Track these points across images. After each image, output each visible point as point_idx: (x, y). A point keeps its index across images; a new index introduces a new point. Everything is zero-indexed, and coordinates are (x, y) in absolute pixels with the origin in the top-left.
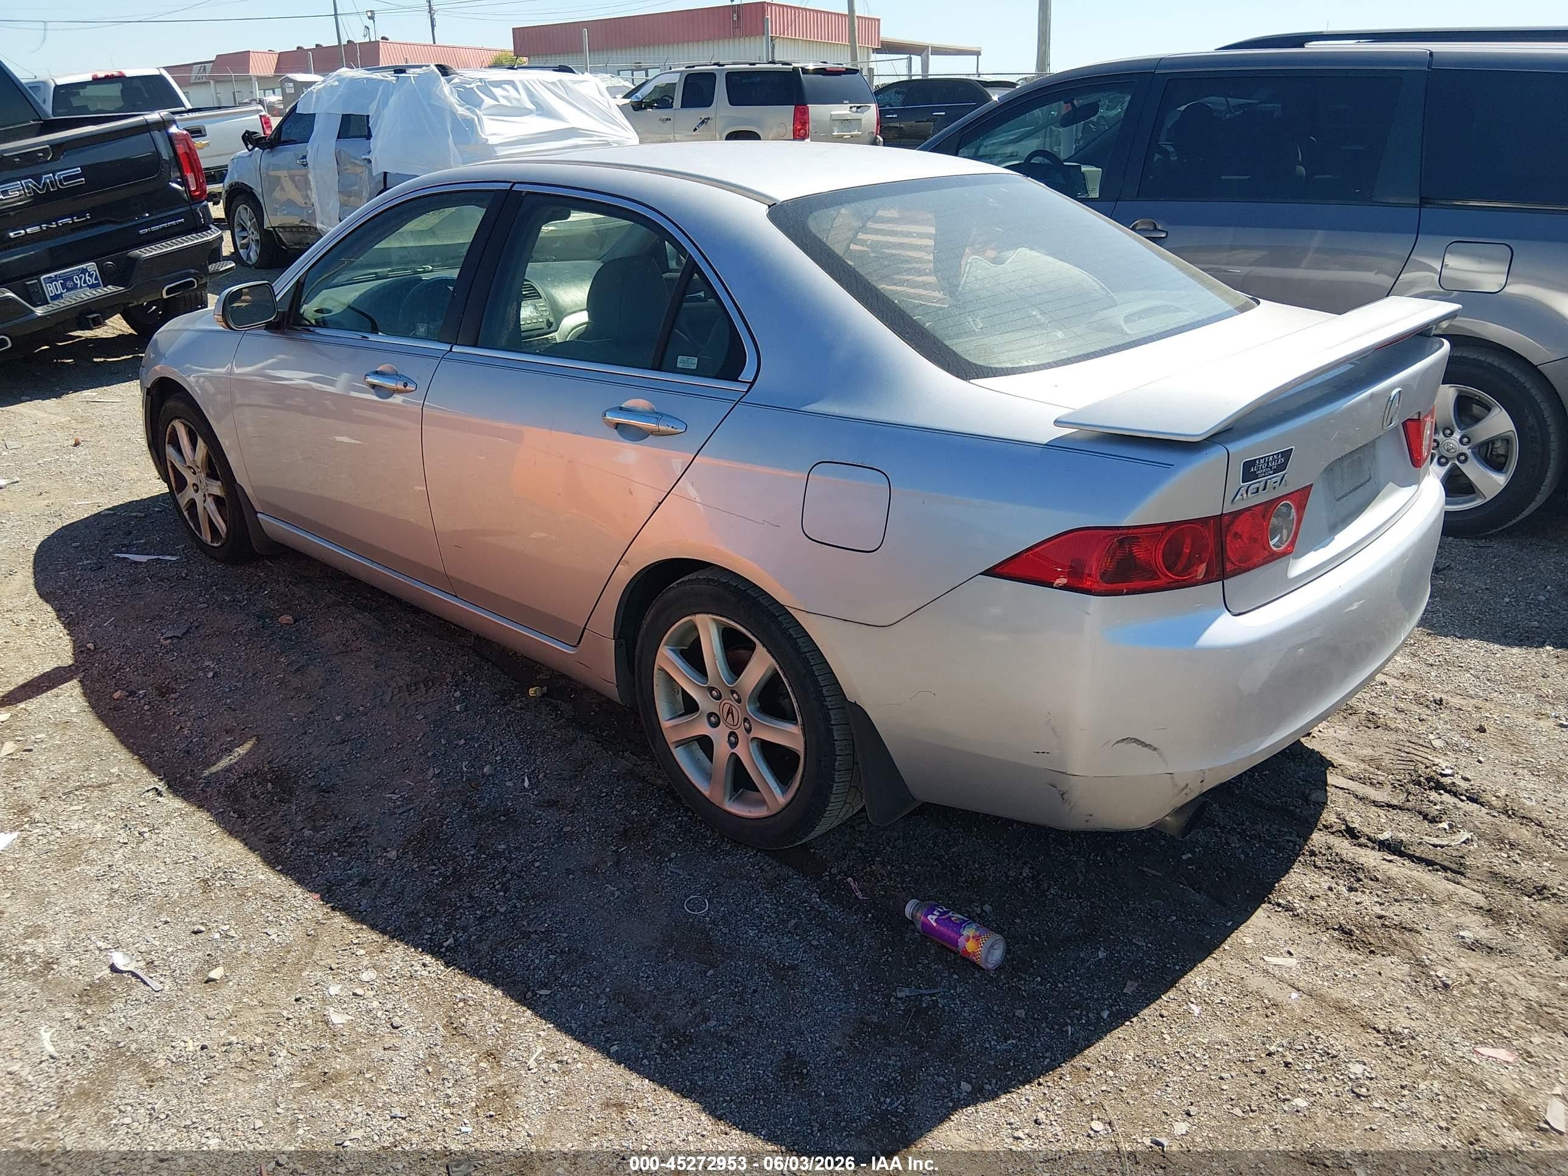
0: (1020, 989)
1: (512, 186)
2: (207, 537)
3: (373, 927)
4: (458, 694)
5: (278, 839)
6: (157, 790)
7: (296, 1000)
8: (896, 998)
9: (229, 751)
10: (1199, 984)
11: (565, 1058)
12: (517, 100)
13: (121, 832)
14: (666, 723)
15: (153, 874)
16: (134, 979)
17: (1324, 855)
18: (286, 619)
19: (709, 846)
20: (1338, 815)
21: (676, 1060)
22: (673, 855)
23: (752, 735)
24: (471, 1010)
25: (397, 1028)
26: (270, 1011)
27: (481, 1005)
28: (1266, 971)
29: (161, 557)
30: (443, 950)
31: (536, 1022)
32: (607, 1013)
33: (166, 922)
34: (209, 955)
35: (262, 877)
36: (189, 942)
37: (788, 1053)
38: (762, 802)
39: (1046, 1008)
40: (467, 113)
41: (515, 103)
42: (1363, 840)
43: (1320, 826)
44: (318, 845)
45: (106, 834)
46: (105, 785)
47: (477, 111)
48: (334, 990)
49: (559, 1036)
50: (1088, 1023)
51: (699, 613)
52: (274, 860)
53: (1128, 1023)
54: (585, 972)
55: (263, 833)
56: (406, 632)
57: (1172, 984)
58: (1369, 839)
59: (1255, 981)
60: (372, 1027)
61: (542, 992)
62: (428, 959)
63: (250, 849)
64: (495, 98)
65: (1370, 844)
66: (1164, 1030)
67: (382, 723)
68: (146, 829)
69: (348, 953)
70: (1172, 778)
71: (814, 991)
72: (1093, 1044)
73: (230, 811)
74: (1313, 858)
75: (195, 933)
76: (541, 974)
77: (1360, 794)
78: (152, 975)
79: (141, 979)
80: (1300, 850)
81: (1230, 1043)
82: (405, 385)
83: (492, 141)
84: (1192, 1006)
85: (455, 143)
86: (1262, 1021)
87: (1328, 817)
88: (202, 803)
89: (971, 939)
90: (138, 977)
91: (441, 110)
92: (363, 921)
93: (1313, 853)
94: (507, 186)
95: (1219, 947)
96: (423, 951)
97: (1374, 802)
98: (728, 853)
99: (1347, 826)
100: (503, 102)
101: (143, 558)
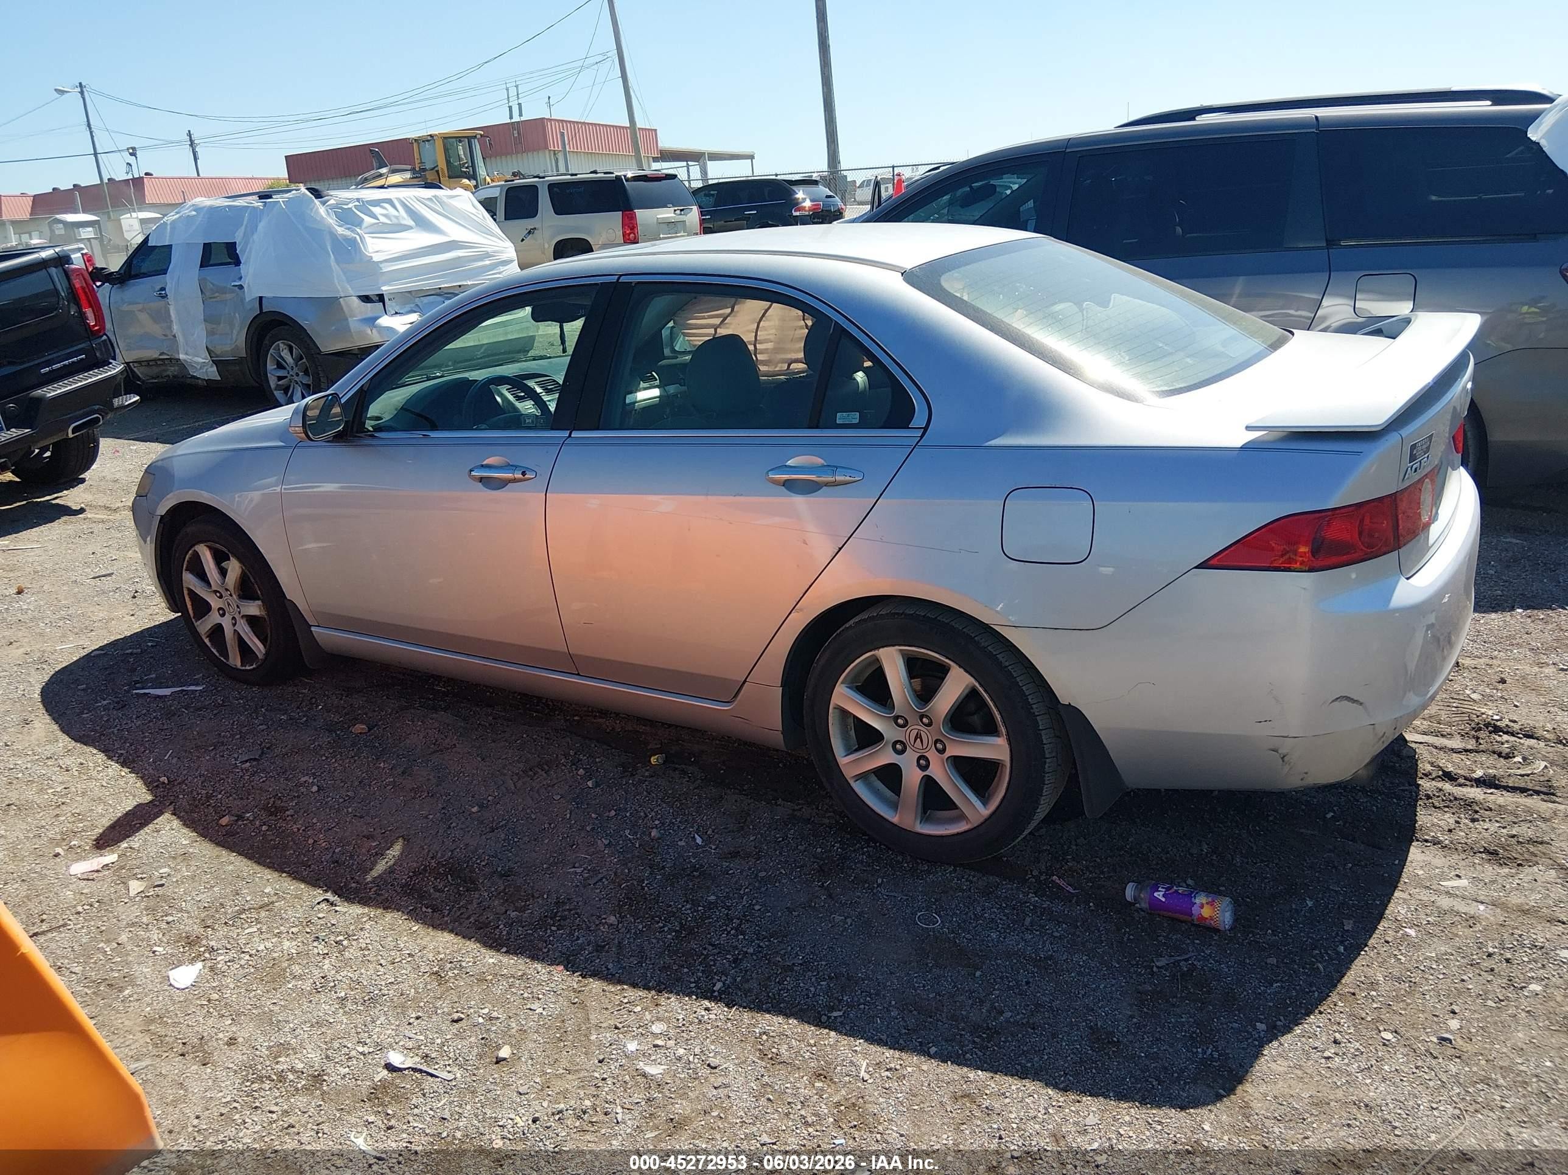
0: (1259, 942)
1: (619, 279)
2: (235, 660)
3: (634, 985)
4: (581, 772)
5: (487, 925)
6: (327, 900)
7: (600, 1062)
8: (1158, 967)
9: (381, 854)
10: (1403, 912)
11: (892, 1065)
12: (396, 217)
13: (315, 944)
14: (844, 760)
15: (374, 977)
16: (418, 1076)
17: (1438, 797)
18: (360, 728)
19: (908, 869)
20: (1432, 764)
21: (994, 1050)
22: (880, 881)
23: (948, 754)
24: (776, 1040)
25: (715, 1068)
26: (581, 1075)
27: (783, 1035)
28: (1448, 893)
29: (184, 688)
30: (716, 994)
31: (845, 1041)
32: (906, 1022)
33: (418, 1018)
34: (483, 1039)
35: (491, 961)
36: (455, 1031)
37: (1091, 1028)
38: (962, 817)
39: (1289, 954)
40: (348, 233)
41: (395, 221)
42: (1461, 781)
43: (1420, 775)
44: (531, 924)
45: (300, 949)
46: (268, 905)
47: (358, 230)
48: (632, 1046)
49: (874, 1048)
50: (1331, 959)
51: (883, 647)
52: (494, 943)
53: (1363, 953)
54: (862, 992)
55: (468, 922)
56: (490, 725)
57: (1381, 916)
58: (1466, 779)
59: (1445, 902)
60: (691, 1071)
61: (835, 1014)
62: (706, 1003)
63: (464, 937)
64: (375, 217)
65: (1468, 783)
66: (1395, 953)
67: (520, 809)
68: (341, 938)
69: (623, 1012)
70: (1374, 729)
71: (1079, 974)
72: (1345, 974)
73: (421, 908)
74: (1430, 801)
75: (456, 1021)
76: (822, 999)
77: (1437, 744)
78: (436, 1067)
79: (425, 1072)
80: (1417, 796)
81: (1454, 952)
82: (524, 474)
83: (376, 258)
84: (1407, 930)
85: (337, 262)
86: (1468, 931)
87: (1424, 767)
88: (387, 905)
89: (1206, 906)
90: (421, 1071)
91: (317, 233)
92: (620, 982)
93: (1428, 797)
94: (614, 279)
95: (1398, 881)
96: (697, 998)
97: (1452, 749)
98: (929, 872)
99: (1443, 771)
100: (383, 219)
101: (167, 692)
